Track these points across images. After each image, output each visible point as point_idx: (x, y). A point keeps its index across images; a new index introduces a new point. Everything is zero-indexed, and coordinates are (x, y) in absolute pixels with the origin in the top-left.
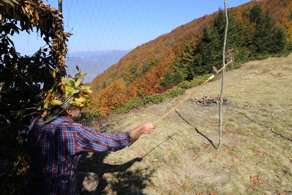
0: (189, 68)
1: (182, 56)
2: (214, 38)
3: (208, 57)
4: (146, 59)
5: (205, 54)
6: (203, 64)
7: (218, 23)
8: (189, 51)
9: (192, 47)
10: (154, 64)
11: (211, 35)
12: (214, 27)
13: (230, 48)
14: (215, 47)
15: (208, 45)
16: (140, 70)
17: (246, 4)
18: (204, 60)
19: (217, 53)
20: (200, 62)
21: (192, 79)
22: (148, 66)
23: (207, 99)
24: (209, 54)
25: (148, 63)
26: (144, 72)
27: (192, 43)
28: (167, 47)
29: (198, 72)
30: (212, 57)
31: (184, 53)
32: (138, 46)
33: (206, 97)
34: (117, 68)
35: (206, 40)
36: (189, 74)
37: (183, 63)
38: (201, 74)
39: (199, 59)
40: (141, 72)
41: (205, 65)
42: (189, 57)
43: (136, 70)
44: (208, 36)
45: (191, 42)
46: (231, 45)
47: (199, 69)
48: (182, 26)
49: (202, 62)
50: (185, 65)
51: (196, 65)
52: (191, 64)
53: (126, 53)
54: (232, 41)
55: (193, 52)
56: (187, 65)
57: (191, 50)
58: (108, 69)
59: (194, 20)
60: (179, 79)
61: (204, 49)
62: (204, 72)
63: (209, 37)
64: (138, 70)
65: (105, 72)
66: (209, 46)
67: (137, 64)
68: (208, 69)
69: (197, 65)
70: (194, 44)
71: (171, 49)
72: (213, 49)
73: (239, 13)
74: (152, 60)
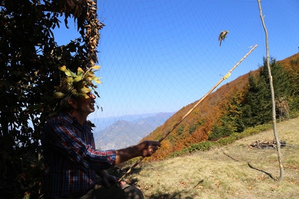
0: (238, 120)
1: (230, 109)
2: (262, 88)
3: (257, 107)
4: (192, 119)
5: (254, 104)
6: (253, 115)
7: (265, 72)
8: (236, 103)
9: (239, 99)
10: (200, 124)
11: (258, 84)
12: (261, 76)
13: (282, 96)
14: (265, 97)
15: (256, 94)
16: (186, 131)
17: (293, 56)
18: (254, 110)
19: (268, 103)
20: (250, 113)
21: (243, 131)
22: (194, 126)
23: (261, 142)
24: (258, 103)
25: (194, 123)
26: (190, 132)
27: (239, 95)
28: (213, 106)
29: (249, 124)
30: (263, 107)
31: (231, 105)
32: (184, 107)
33: (259, 141)
34: (162, 130)
35: (253, 90)
36: (238, 127)
37: (230, 116)
38: (253, 125)
39: (248, 110)
40: (188, 132)
41: (256, 115)
42: (237, 109)
43: (182, 130)
44: (255, 85)
45: (237, 94)
46: (282, 93)
47: (249, 120)
48: (228, 84)
49: (251, 112)
50: (233, 118)
51: (245, 116)
52: (240, 116)
53: (172, 115)
54: (283, 89)
55: (241, 104)
56: (235, 117)
57: (238, 102)
58: (154, 131)
59: (239, 77)
60: (228, 132)
61: (253, 99)
62: (255, 123)
63: (257, 86)
64: (185, 130)
65: (151, 134)
66: (258, 96)
67: (183, 125)
68: (259, 120)
69: (247, 116)
70: (241, 95)
71: (218, 107)
72: (263, 98)
73: (287, 65)
74: (199, 120)
